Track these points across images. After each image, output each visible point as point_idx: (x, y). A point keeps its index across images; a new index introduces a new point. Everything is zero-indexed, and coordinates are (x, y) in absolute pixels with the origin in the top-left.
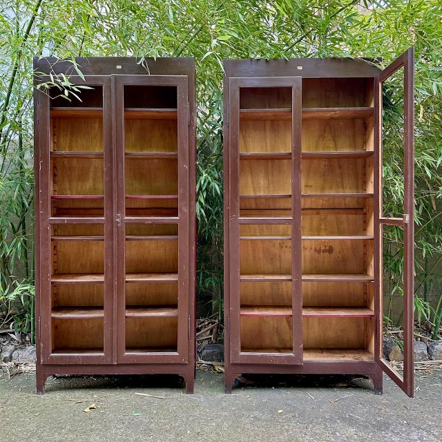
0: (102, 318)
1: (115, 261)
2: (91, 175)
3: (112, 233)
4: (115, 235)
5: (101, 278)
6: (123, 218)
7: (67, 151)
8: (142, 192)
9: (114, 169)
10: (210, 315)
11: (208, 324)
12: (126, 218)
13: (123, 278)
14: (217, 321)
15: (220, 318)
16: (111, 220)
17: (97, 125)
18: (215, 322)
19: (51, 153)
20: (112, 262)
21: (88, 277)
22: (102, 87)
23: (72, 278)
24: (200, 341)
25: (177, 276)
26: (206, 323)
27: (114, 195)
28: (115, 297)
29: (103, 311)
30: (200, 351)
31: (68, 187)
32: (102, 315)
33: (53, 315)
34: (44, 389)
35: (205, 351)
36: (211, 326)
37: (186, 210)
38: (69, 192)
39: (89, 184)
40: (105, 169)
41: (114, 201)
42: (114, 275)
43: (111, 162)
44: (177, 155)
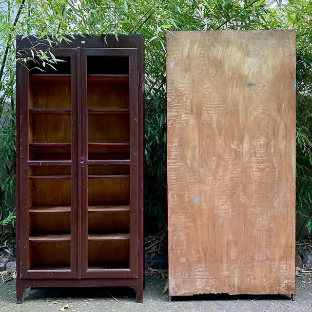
0: (69, 241)
1: (80, 195)
2: (63, 127)
3: (77, 173)
4: (80, 175)
5: (68, 209)
6: (86, 161)
7: (44, 109)
8: (102, 140)
9: (79, 122)
10: (157, 233)
11: (155, 240)
12: (89, 161)
13: (86, 209)
14: (162, 238)
15: (164, 236)
16: (77, 163)
17: (67, 89)
18: (160, 239)
19: (30, 110)
20: (77, 196)
21: (59, 208)
22: (70, 58)
23: (46, 209)
24: (149, 253)
25: (129, 207)
26: (154, 239)
27: (79, 142)
28: (80, 224)
29: (70, 236)
30: (149, 261)
31: (44, 137)
32: (69, 239)
33: (31, 239)
34: (23, 299)
35: (153, 262)
36: (157, 242)
37: (136, 154)
38: (45, 141)
39: (61, 135)
40: (72, 122)
41: (79, 147)
42: (79, 206)
43: (77, 117)
44: (129, 111)
